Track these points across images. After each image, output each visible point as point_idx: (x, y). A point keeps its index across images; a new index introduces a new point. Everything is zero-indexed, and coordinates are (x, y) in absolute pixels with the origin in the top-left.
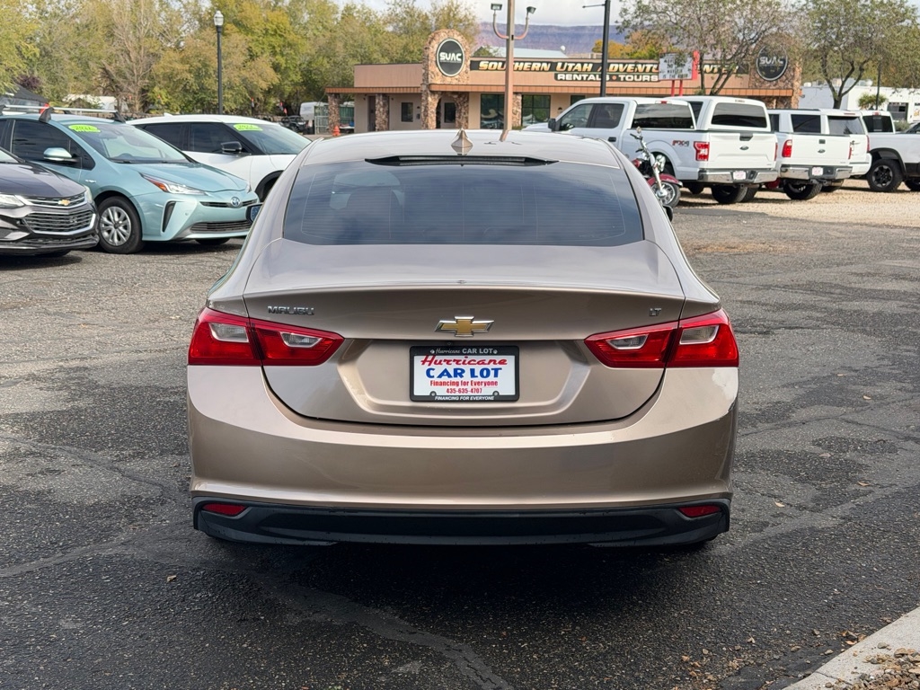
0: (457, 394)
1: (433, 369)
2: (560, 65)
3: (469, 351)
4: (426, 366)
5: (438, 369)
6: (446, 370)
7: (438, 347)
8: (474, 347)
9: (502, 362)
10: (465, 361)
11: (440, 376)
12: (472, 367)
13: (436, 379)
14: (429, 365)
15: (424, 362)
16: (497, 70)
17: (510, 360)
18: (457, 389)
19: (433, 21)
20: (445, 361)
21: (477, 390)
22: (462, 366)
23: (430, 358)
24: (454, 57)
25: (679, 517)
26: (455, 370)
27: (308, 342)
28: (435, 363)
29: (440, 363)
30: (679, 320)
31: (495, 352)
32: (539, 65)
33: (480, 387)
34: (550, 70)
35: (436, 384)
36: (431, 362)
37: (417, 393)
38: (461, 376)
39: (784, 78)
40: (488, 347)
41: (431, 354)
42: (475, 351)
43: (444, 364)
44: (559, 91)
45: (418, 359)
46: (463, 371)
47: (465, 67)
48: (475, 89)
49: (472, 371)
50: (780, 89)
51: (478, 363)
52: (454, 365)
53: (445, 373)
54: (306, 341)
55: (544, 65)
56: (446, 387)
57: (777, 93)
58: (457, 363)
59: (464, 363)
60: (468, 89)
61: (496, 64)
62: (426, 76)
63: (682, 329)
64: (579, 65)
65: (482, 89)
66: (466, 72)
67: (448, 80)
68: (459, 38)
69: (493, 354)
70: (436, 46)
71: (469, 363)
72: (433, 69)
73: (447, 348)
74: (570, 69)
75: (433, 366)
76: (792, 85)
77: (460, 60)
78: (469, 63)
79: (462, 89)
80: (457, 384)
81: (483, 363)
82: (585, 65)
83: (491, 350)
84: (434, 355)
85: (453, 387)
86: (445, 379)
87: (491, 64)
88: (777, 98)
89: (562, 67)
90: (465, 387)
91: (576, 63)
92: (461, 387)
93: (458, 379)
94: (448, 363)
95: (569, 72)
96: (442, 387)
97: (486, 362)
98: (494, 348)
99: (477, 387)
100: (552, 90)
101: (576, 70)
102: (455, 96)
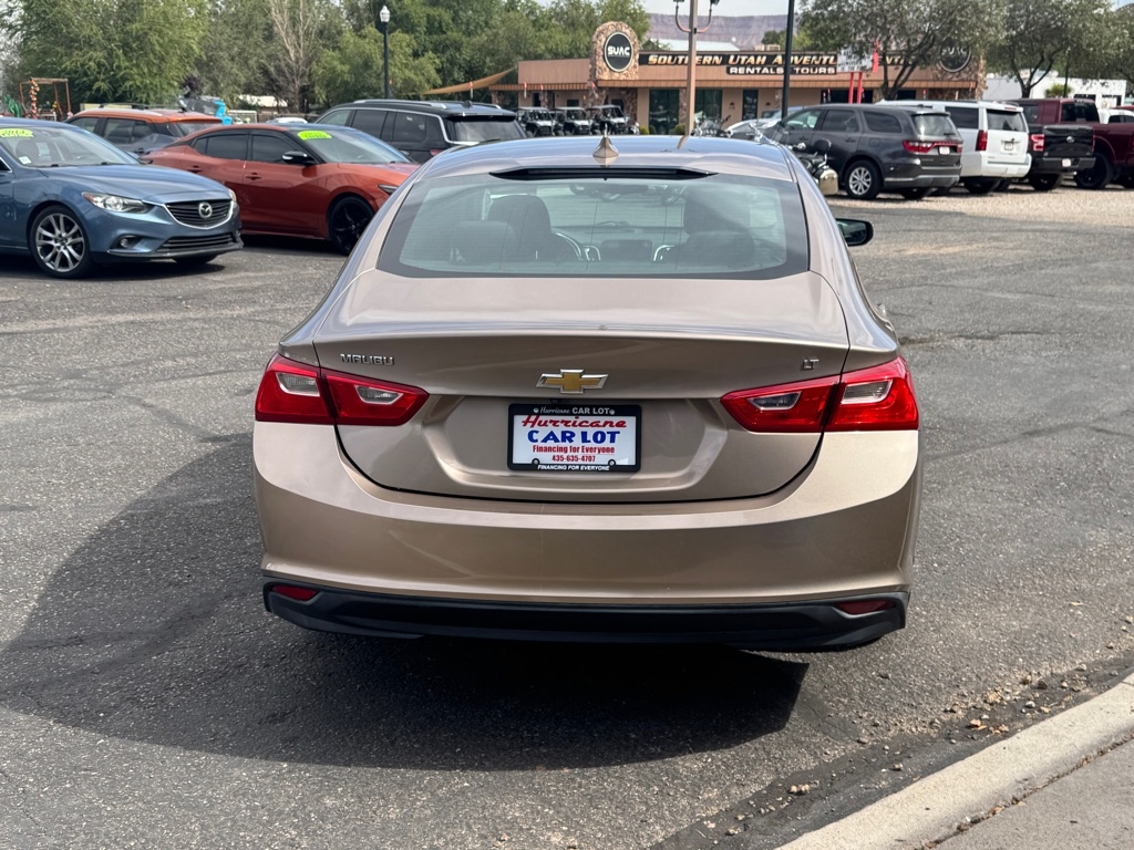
0: (565, 462)
1: (537, 432)
2: (732, 58)
3: (581, 411)
4: (528, 428)
5: (543, 432)
6: (552, 433)
7: (543, 406)
8: (587, 406)
9: (621, 424)
10: (575, 422)
11: (545, 441)
12: (584, 429)
13: (540, 444)
14: (532, 426)
15: (525, 423)
16: (666, 64)
17: (631, 421)
18: (565, 456)
19: (598, 13)
20: (551, 421)
21: (590, 458)
22: (571, 429)
23: (533, 418)
24: (622, 51)
25: (837, 613)
26: (564, 433)
27: (387, 398)
28: (539, 424)
29: (545, 424)
30: (841, 374)
31: (612, 412)
32: (710, 58)
33: (592, 454)
34: (722, 63)
35: (540, 449)
36: (534, 423)
37: (517, 459)
38: (571, 441)
39: (967, 69)
40: (603, 407)
41: (535, 414)
42: (587, 410)
43: (550, 425)
44: (731, 85)
45: (519, 419)
46: (573, 434)
47: (633, 62)
48: (643, 85)
49: (584, 435)
50: (963, 80)
51: (591, 425)
52: (562, 428)
53: (551, 436)
54: (385, 395)
55: (716, 58)
56: (552, 454)
57: (959, 85)
58: (566, 425)
59: (574, 425)
60: (637, 85)
61: (665, 58)
62: (593, 71)
63: (845, 384)
64: (752, 58)
65: (650, 85)
66: (635, 67)
67: (616, 76)
68: (628, 31)
69: (609, 415)
70: (604, 40)
71: (580, 425)
72: (600, 63)
73: (553, 407)
74: (742, 62)
75: (536, 427)
76: (976, 76)
77: (628, 54)
78: (637, 57)
79: (630, 85)
80: (565, 450)
81: (598, 426)
82: (759, 58)
83: (607, 409)
84: (538, 415)
85: (560, 454)
86: (551, 443)
87: (660, 58)
88: (960, 90)
89: (735, 60)
90: (574, 454)
91: (749, 56)
92: (569, 453)
93: (567, 444)
94: (554, 425)
95: (742, 66)
96: (548, 453)
97: (601, 424)
98: (611, 407)
99: (589, 453)
100: (724, 85)
101: (749, 63)
102: (623, 92)
